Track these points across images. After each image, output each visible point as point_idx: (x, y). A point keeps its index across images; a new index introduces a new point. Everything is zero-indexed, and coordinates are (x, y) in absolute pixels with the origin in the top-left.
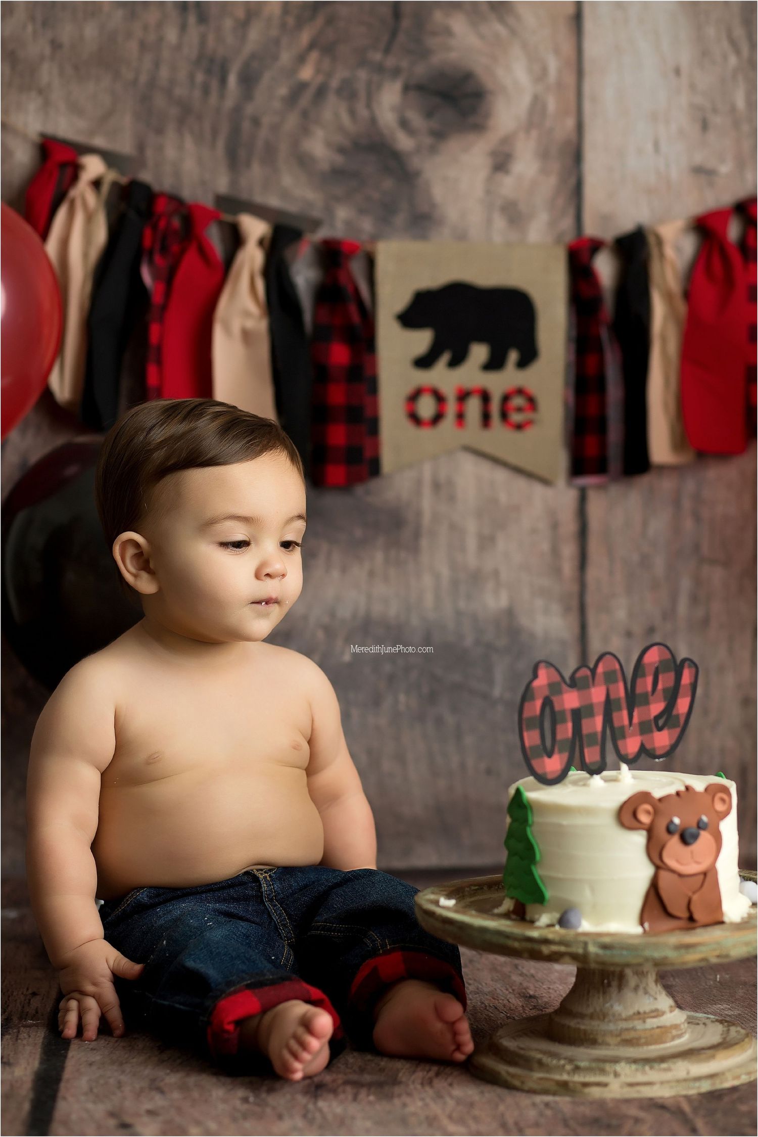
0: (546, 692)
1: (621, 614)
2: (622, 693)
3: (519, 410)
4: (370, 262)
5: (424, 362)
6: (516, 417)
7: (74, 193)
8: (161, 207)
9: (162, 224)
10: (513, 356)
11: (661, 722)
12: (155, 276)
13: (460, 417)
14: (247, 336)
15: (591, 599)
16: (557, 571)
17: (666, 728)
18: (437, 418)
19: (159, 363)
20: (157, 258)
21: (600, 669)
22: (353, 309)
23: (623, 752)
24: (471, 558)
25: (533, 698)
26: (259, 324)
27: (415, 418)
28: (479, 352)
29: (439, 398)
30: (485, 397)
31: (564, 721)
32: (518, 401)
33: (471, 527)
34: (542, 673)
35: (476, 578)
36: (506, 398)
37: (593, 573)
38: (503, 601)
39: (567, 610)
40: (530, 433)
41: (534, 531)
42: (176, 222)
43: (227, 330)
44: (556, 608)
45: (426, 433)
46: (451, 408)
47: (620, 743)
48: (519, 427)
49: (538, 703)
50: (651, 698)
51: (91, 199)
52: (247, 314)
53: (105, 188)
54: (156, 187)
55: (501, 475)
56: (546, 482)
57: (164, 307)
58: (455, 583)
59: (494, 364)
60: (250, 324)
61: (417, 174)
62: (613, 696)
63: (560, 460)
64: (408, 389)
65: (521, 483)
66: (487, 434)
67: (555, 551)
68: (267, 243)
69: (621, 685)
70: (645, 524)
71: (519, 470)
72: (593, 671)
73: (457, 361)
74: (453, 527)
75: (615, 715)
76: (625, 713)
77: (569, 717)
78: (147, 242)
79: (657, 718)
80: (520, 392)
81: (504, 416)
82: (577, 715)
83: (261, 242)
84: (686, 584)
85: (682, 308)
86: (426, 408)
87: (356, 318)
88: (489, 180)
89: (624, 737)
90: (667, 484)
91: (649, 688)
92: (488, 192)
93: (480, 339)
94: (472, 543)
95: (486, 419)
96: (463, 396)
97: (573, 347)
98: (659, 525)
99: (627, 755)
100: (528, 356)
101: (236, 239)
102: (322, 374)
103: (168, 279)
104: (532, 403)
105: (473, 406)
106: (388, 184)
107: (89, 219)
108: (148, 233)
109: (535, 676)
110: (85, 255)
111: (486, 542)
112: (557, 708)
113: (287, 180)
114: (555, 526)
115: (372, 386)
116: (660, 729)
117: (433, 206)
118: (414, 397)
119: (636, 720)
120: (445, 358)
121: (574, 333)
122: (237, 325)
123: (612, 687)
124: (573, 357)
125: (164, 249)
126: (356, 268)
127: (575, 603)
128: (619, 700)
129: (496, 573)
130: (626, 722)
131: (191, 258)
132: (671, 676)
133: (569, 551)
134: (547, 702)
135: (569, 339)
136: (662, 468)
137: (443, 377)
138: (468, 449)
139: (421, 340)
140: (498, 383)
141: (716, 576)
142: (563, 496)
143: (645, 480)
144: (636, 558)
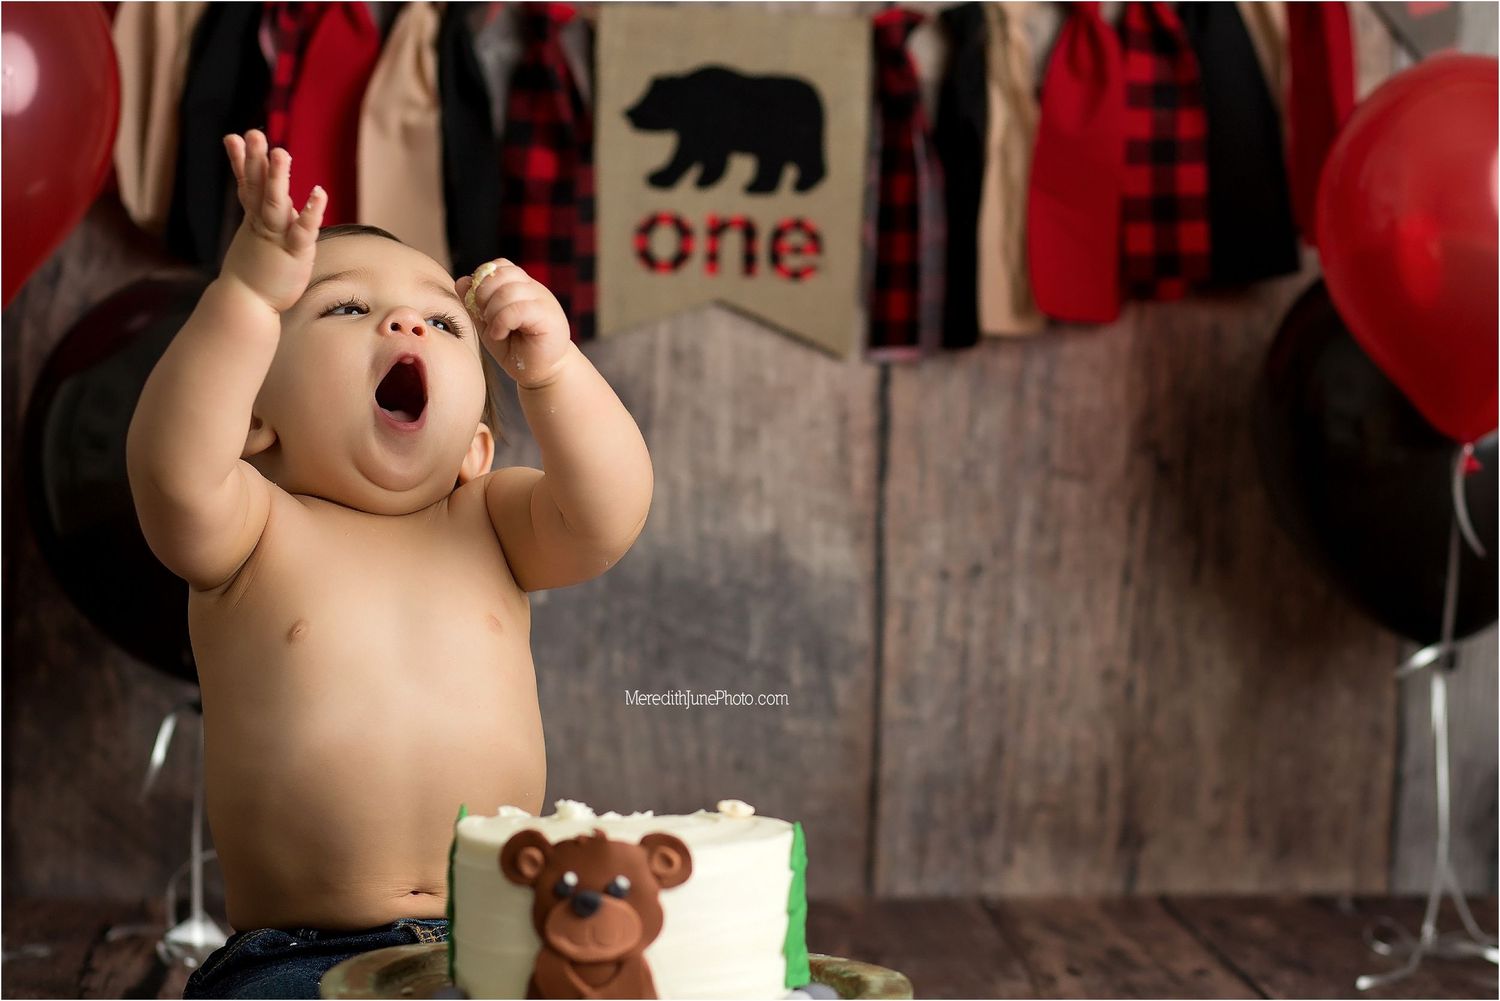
1: (934, 544)
3: (797, 250)
4: (590, 34)
5: (663, 179)
6: (792, 262)
10: (790, 174)
12: (280, 44)
13: (713, 259)
14: (408, 134)
15: (891, 524)
16: (844, 482)
18: (680, 259)
20: (283, 18)
22: (562, 100)
24: (723, 460)
26: (427, 119)
27: (647, 258)
28: (742, 167)
29: (683, 230)
30: (749, 231)
32: (795, 239)
33: (724, 416)
35: (729, 489)
36: (778, 234)
37: (895, 487)
38: (767, 523)
39: (858, 537)
40: (811, 283)
41: (813, 424)
43: (382, 125)
44: (841, 534)
45: (663, 281)
46: (700, 245)
48: (796, 275)
52: (410, 103)
55: (768, 344)
56: (833, 355)
57: (292, 89)
58: (698, 495)
59: (763, 184)
60: (414, 117)
63: (853, 324)
64: (639, 217)
65: (797, 355)
66: (749, 285)
67: (843, 454)
70: (972, 418)
71: (793, 337)
73: (709, 179)
74: (698, 415)
80: (799, 225)
81: (775, 259)
84: (1027, 506)
85: (1032, 112)
86: (664, 243)
87: (566, 113)
90: (1004, 363)
93: (744, 148)
94: (724, 439)
95: (749, 263)
96: (717, 229)
97: (876, 164)
98: (993, 420)
100: (812, 175)
102: (516, 192)
103: (299, 48)
104: (815, 241)
105: (732, 243)
110: (181, 12)
111: (745, 437)
114: (844, 418)
115: (587, 210)
118: (648, 227)
120: (693, 174)
121: (878, 143)
122: (395, 117)
124: (875, 177)
125: (295, 8)
126: (570, 41)
127: (868, 529)
129: (758, 483)
131: (333, 21)
133: (862, 453)
135: (870, 153)
136: (998, 340)
137: (689, 201)
138: (723, 305)
139: (660, 147)
140: (769, 211)
141: (1072, 494)
142: (857, 375)
143: (973, 357)
144: (957, 466)
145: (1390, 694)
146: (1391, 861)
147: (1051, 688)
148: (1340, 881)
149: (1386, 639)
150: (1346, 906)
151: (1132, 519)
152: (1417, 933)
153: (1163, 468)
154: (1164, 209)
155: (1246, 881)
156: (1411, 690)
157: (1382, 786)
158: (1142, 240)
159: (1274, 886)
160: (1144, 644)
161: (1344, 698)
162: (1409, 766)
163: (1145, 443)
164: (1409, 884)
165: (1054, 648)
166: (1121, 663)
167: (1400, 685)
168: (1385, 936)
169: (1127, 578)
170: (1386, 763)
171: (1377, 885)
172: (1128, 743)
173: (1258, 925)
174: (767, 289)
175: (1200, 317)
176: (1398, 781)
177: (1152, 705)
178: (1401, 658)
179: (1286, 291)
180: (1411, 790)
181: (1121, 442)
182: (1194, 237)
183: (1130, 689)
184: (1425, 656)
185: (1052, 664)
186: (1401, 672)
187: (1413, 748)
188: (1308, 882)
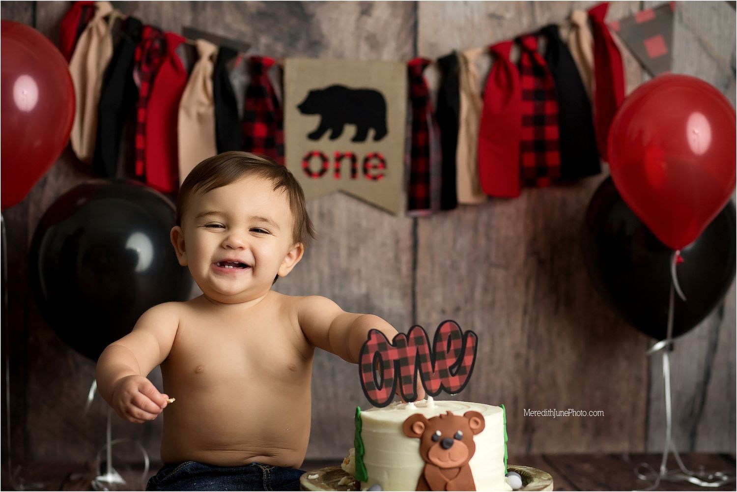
0: (377, 349)
1: (438, 299)
2: (427, 352)
3: (375, 167)
4: (281, 71)
5: (315, 136)
6: (373, 172)
7: (92, 24)
8: (147, 34)
9: (148, 45)
10: (372, 133)
11: (454, 371)
12: (142, 78)
13: (337, 171)
14: (200, 117)
15: (419, 289)
16: (398, 271)
17: (457, 375)
18: (323, 172)
19: (144, 134)
20: (144, 67)
21: (412, 336)
22: (269, 101)
23: (429, 389)
24: (343, 262)
25: (368, 352)
26: (208, 110)
27: (308, 172)
28: (350, 130)
29: (324, 159)
30: (353, 158)
31: (389, 367)
32: (374, 162)
33: (343, 242)
34: (373, 336)
35: (346, 274)
36: (367, 160)
37: (421, 272)
38: (363, 290)
39: (404, 295)
40: (381, 181)
41: (384, 245)
42: (157, 44)
43: (188, 113)
44: (397, 294)
45: (315, 181)
46: (332, 165)
47: (427, 383)
48: (375, 178)
49: (372, 356)
50: (446, 355)
51: (103, 28)
52: (201, 104)
53: (112, 21)
54: (145, 22)
55: (363, 209)
56: (392, 214)
57: (148, 98)
58: (332, 277)
59: (360, 137)
60: (203, 110)
61: (312, 16)
62: (421, 353)
63: (402, 200)
64: (304, 153)
65: (376, 214)
66: (354, 183)
67: (397, 258)
68: (215, 58)
69: (426, 346)
70: (455, 241)
71: (374, 206)
72: (408, 336)
73: (335, 136)
74: (332, 242)
75: (423, 365)
76: (429, 364)
77: (392, 365)
78: (138, 56)
79: (451, 368)
80: (376, 156)
81: (365, 171)
82: (398, 364)
83: (211, 58)
84: (480, 280)
85: (480, 104)
86: (316, 165)
87: (271, 107)
88: (358, 20)
89: (429, 379)
90: (469, 216)
91: (445, 349)
92: (357, 28)
93: (351, 122)
94: (343, 252)
95: (354, 173)
96: (339, 158)
97: (410, 127)
98: (464, 242)
99: (431, 390)
100: (382, 133)
101: (195, 56)
102: (249, 142)
103: (151, 80)
104: (383, 163)
105: (346, 164)
106: (293, 21)
107: (101, 41)
108: (138, 51)
109: (369, 338)
110: (98, 64)
111: (353, 251)
112: (384, 359)
113: (229, 19)
114: (397, 242)
115: (281, 150)
116: (453, 375)
117: (322, 36)
118: (308, 158)
119: (436, 369)
120: (328, 133)
121: (411, 119)
122: (194, 110)
123: (420, 347)
124: (410, 134)
125: (149, 61)
126: (272, 75)
127: (409, 291)
128: (425, 355)
129: (359, 271)
130: (430, 369)
131: (166, 68)
132: (460, 341)
133: (406, 258)
134: (378, 355)
135: (407, 122)
136: (466, 206)
137: (327, 146)
138: (342, 192)
139: (313, 122)
140: (362, 150)
141: (500, 275)
142: (402, 222)
143: (455, 213)
144: (448, 263)
145: (644, 363)
146: (646, 438)
147: (492, 362)
148: (623, 447)
149: (643, 338)
150: (626, 458)
151: (527, 285)
152: (658, 470)
153: (541, 262)
154: (540, 146)
155: (581, 449)
156: (653, 361)
157: (642, 404)
158: (530, 160)
159: (593, 450)
160: (534, 342)
161: (623, 365)
162: (653, 395)
163: (533, 251)
164: (654, 449)
165: (493, 344)
166: (524, 351)
167: (649, 358)
168: (643, 471)
169: (525, 312)
170: (643, 394)
171: (640, 449)
172: (527, 386)
173: (587, 467)
174: (362, 185)
175: (556, 194)
176: (648, 402)
177: (537, 369)
178: (649, 346)
179: (595, 182)
180: (654, 406)
181: (522, 251)
182: (553, 158)
183: (527, 362)
184: (659, 345)
185: (492, 351)
186: (650, 352)
187: (655, 387)
188: (609, 448)
